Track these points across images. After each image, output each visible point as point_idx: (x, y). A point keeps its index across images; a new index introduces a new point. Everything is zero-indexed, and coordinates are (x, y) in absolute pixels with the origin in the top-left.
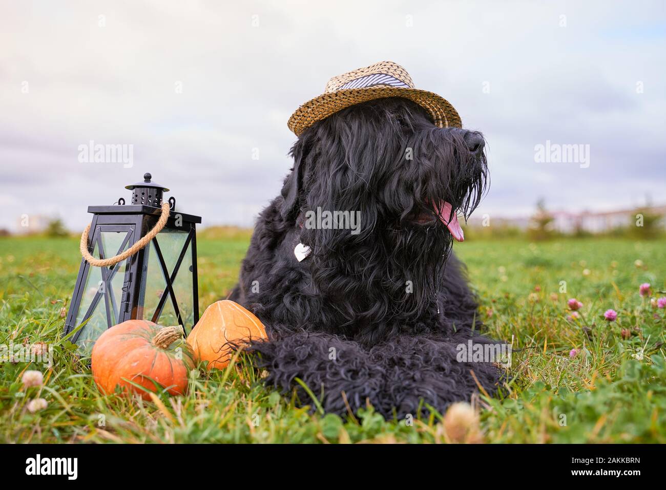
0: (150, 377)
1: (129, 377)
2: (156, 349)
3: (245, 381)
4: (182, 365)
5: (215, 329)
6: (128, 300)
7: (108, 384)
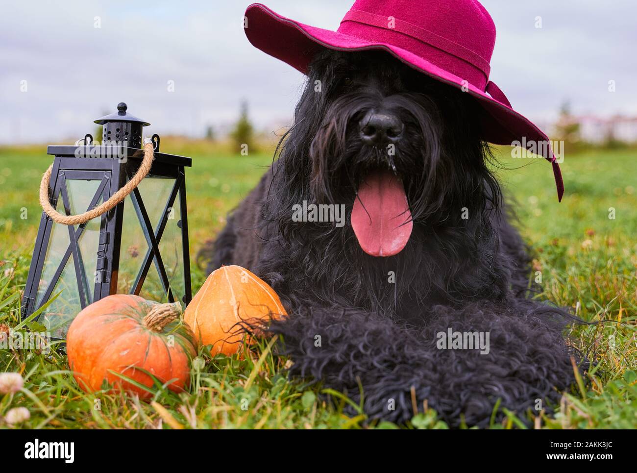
0: (144, 367)
1: (118, 369)
2: (148, 332)
3: (264, 374)
4: (182, 352)
5: (221, 302)
6: (105, 267)
7: (91, 377)
